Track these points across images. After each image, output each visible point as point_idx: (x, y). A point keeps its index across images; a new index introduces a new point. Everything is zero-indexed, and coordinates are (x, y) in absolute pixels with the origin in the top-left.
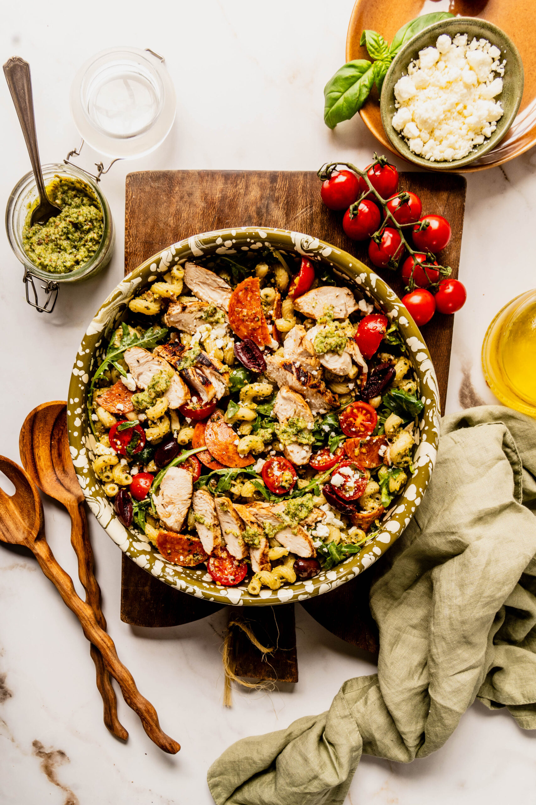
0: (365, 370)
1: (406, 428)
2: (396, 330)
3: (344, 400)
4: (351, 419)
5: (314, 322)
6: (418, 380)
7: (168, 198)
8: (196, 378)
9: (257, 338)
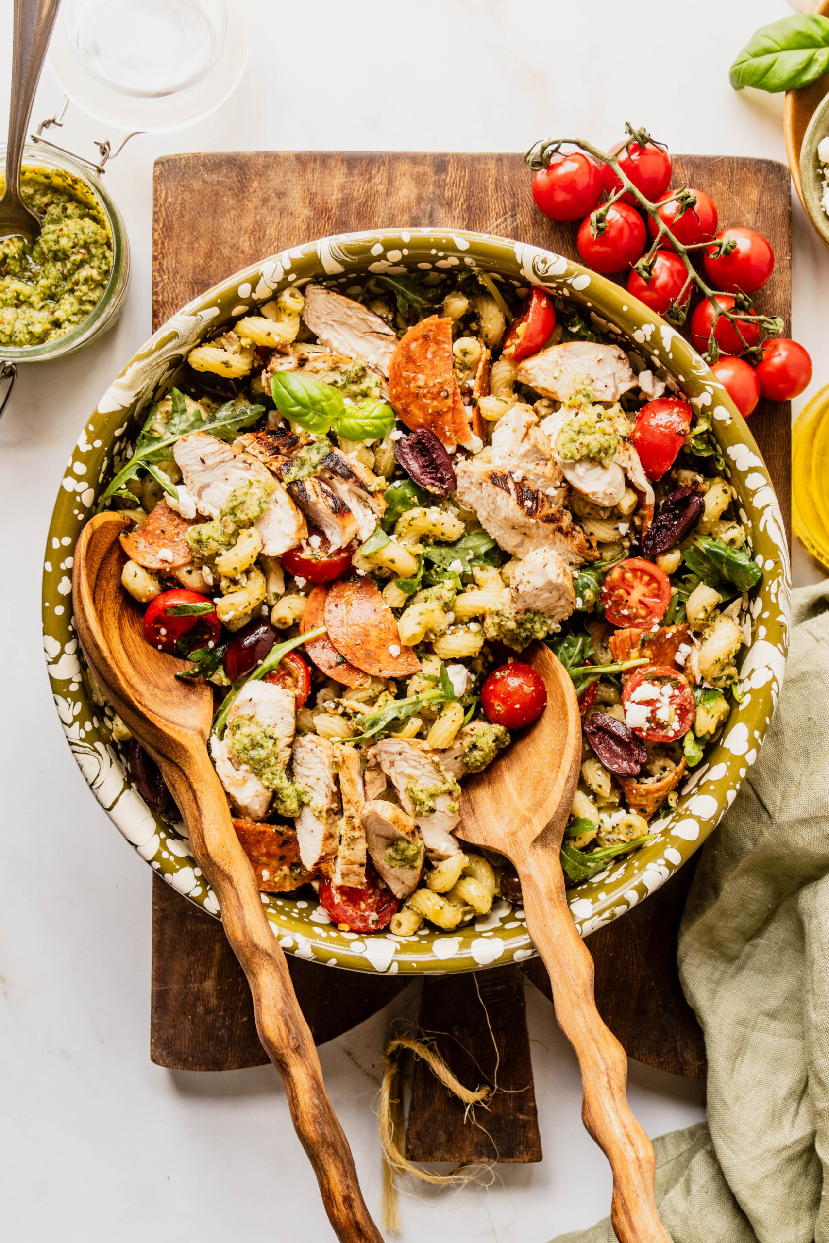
0: (650, 499)
1: (726, 611)
2: (707, 431)
3: (608, 555)
4: (621, 592)
5: (555, 405)
6: (750, 524)
7: (238, 201)
8: (321, 500)
9: (443, 429)
